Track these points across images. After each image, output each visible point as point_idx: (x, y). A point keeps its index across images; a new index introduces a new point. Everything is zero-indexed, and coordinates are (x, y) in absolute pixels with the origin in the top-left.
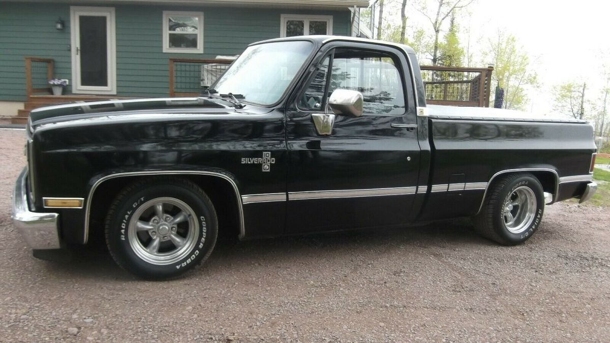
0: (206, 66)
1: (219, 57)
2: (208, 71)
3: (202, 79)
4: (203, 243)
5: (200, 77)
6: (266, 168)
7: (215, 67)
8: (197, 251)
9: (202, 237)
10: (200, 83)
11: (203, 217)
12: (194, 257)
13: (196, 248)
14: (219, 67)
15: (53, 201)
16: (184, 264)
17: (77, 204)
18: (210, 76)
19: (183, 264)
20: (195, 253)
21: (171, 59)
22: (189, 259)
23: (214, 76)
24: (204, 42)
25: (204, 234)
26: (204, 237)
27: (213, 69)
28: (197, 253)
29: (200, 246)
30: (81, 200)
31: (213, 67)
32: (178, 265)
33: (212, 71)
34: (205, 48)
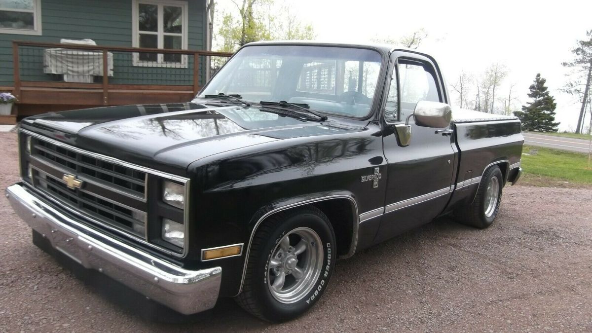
0: (48, 50)
1: (64, 41)
2: (51, 56)
3: (44, 65)
4: (327, 271)
5: (42, 63)
6: (376, 185)
7: (60, 52)
8: (323, 281)
9: (327, 264)
10: (42, 70)
11: (329, 244)
12: (321, 287)
13: (322, 277)
14: (64, 52)
15: (211, 252)
16: (313, 297)
17: (236, 252)
18: (54, 62)
19: (311, 297)
20: (321, 283)
21: (14, 43)
22: (317, 291)
23: (59, 61)
24: (43, 23)
25: (329, 261)
26: (329, 264)
27: (58, 54)
28: (323, 283)
29: (325, 275)
30: (241, 246)
31: (58, 52)
32: (308, 300)
33: (56, 56)
34: (43, 29)
